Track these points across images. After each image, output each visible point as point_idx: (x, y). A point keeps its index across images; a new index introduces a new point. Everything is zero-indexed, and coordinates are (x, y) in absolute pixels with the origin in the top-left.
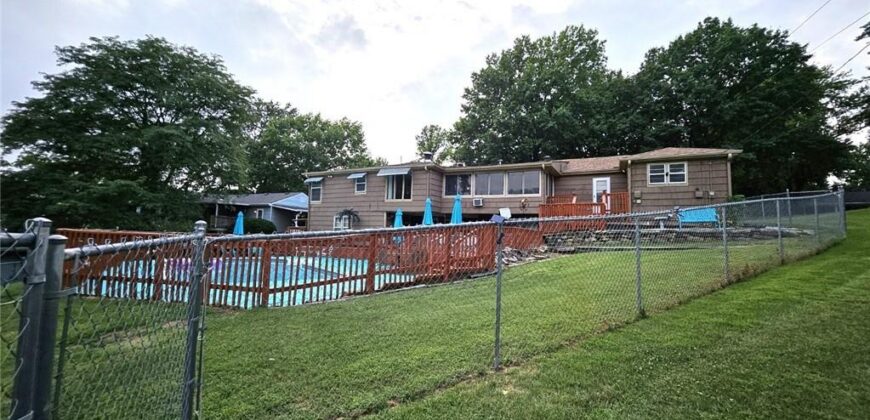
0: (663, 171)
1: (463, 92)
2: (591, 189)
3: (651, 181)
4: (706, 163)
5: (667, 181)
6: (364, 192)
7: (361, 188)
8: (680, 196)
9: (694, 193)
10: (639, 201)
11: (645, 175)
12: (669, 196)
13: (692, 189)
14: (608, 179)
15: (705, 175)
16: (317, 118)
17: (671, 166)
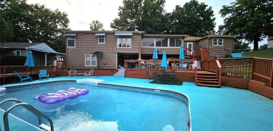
0: (216, 41)
1: (119, 8)
2: (187, 47)
3: (214, 44)
4: (228, 39)
5: (218, 45)
6: (104, 43)
7: (101, 41)
8: (221, 49)
9: (225, 48)
10: (210, 51)
11: (212, 42)
12: (218, 49)
13: (224, 47)
14: (192, 43)
15: (227, 43)
16: (43, 7)
17: (219, 40)
